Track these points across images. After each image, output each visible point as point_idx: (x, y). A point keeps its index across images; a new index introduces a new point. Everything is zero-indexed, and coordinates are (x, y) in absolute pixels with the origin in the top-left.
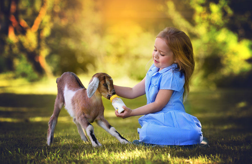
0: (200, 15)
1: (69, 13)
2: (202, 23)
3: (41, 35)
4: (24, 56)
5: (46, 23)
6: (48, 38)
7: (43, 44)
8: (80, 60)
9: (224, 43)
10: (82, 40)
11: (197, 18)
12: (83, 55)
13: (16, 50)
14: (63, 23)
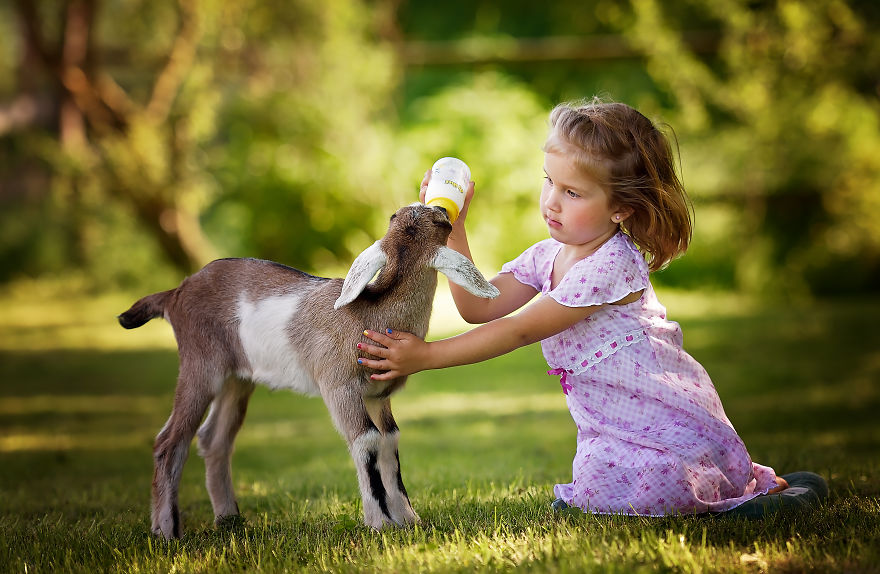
0: (745, 40)
1: (277, 54)
2: (752, 69)
3: (180, 135)
4: (122, 213)
5: (196, 91)
6: (205, 147)
7: (190, 166)
8: (322, 217)
9: (836, 139)
10: (327, 147)
11: (735, 53)
12: (333, 202)
13: (93, 192)
14: (257, 91)
